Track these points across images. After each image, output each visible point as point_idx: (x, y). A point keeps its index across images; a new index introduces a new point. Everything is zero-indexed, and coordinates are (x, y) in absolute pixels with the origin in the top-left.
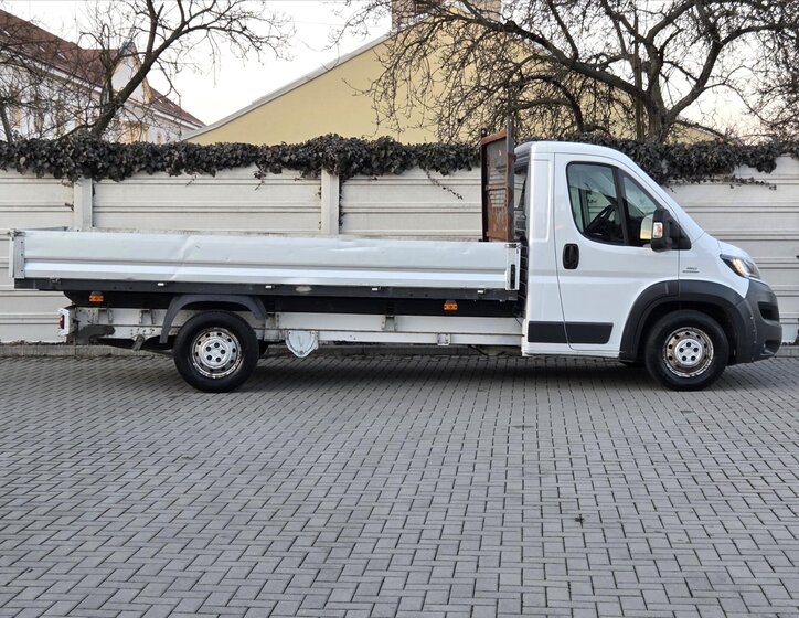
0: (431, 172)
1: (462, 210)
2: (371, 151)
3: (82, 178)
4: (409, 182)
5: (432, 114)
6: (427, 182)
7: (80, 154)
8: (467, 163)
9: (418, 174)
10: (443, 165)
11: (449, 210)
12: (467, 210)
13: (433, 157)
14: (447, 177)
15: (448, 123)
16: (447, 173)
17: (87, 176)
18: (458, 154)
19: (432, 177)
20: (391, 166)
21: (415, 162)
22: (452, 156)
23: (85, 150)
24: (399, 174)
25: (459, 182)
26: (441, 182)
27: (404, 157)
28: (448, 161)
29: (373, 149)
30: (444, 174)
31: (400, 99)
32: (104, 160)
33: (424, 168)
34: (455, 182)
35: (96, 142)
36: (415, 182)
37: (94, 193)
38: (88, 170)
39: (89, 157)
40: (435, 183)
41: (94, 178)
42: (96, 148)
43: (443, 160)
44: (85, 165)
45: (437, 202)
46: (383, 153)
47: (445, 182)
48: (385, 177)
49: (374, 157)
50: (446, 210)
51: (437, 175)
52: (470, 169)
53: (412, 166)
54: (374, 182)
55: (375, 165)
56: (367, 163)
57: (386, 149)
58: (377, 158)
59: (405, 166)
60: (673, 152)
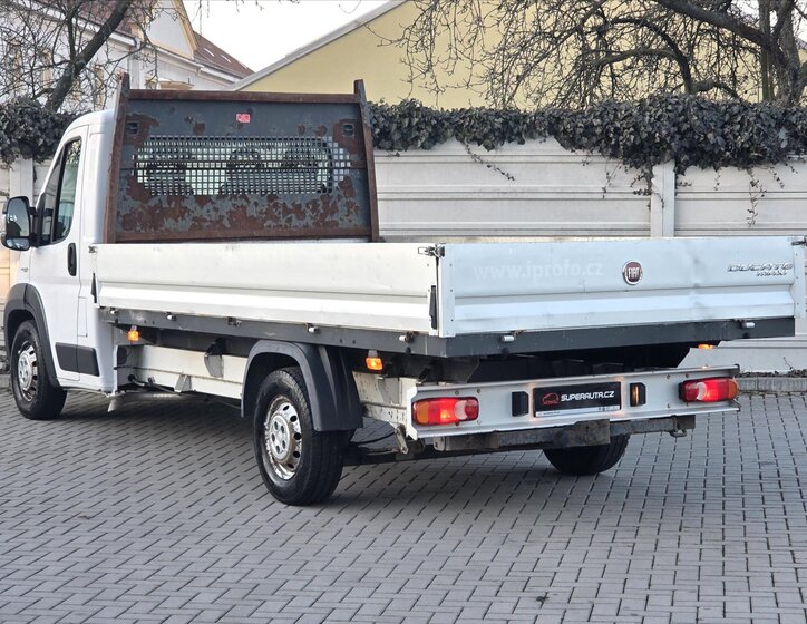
0: (470, 146)
1: (514, 196)
2: (390, 119)
3: (21, 158)
4: (442, 159)
5: (481, 70)
6: (464, 159)
7: (16, 126)
8: (519, 134)
9: (454, 148)
10: (486, 136)
11: (496, 196)
12: (520, 196)
13: (472, 127)
14: (493, 152)
15: (501, 81)
16: (493, 147)
17: (26, 156)
18: (505, 123)
19: (473, 153)
20: (417, 138)
21: (449, 132)
22: (497, 126)
23: (22, 122)
24: (429, 148)
25: (508, 159)
26: (485, 159)
27: (434, 127)
28: (492, 131)
29: (393, 117)
30: (488, 148)
31: (440, 51)
32: (47, 136)
33: (462, 141)
34: (503, 159)
35: (37, 113)
36: (450, 159)
37: (35, 178)
38: (26, 148)
39: (27, 132)
40: (477, 160)
41: (35, 159)
42: (38, 120)
43: (486, 130)
44: (22, 142)
45: (479, 186)
46: (406, 122)
47: (490, 159)
48: (409, 153)
49: (394, 126)
50: (490, 196)
51: (479, 150)
52: (522, 142)
53: (445, 139)
54: (396, 159)
55: (396, 137)
56: (385, 134)
57: (411, 116)
58: (399, 128)
59: (436, 138)
60: (793, 119)
